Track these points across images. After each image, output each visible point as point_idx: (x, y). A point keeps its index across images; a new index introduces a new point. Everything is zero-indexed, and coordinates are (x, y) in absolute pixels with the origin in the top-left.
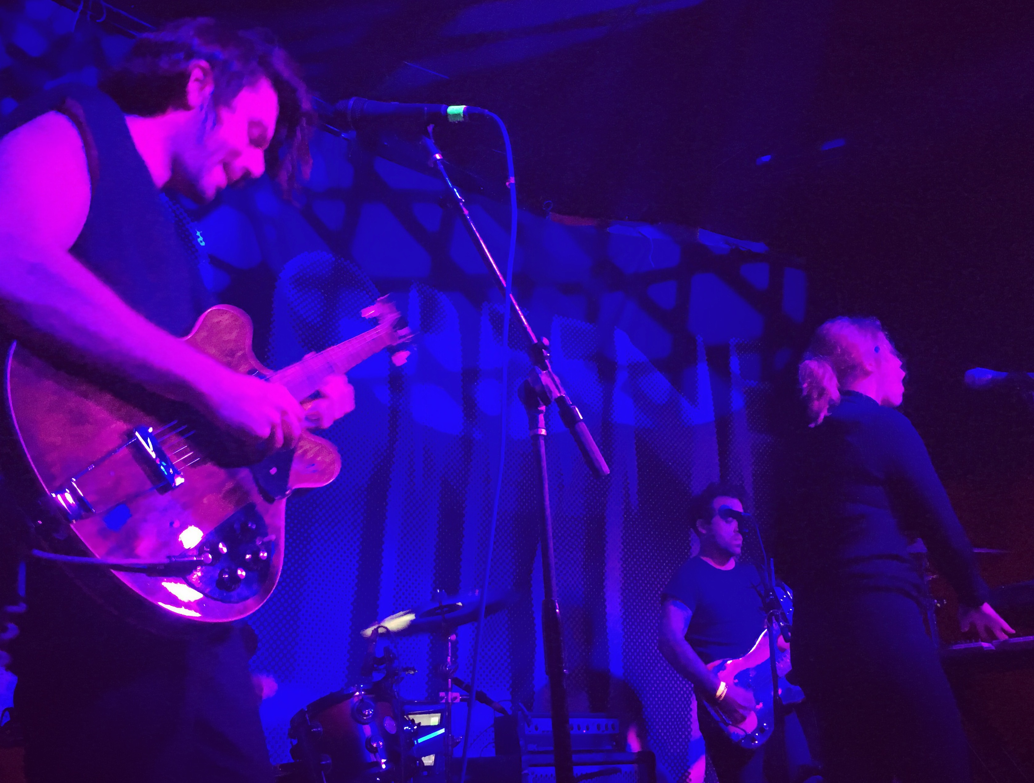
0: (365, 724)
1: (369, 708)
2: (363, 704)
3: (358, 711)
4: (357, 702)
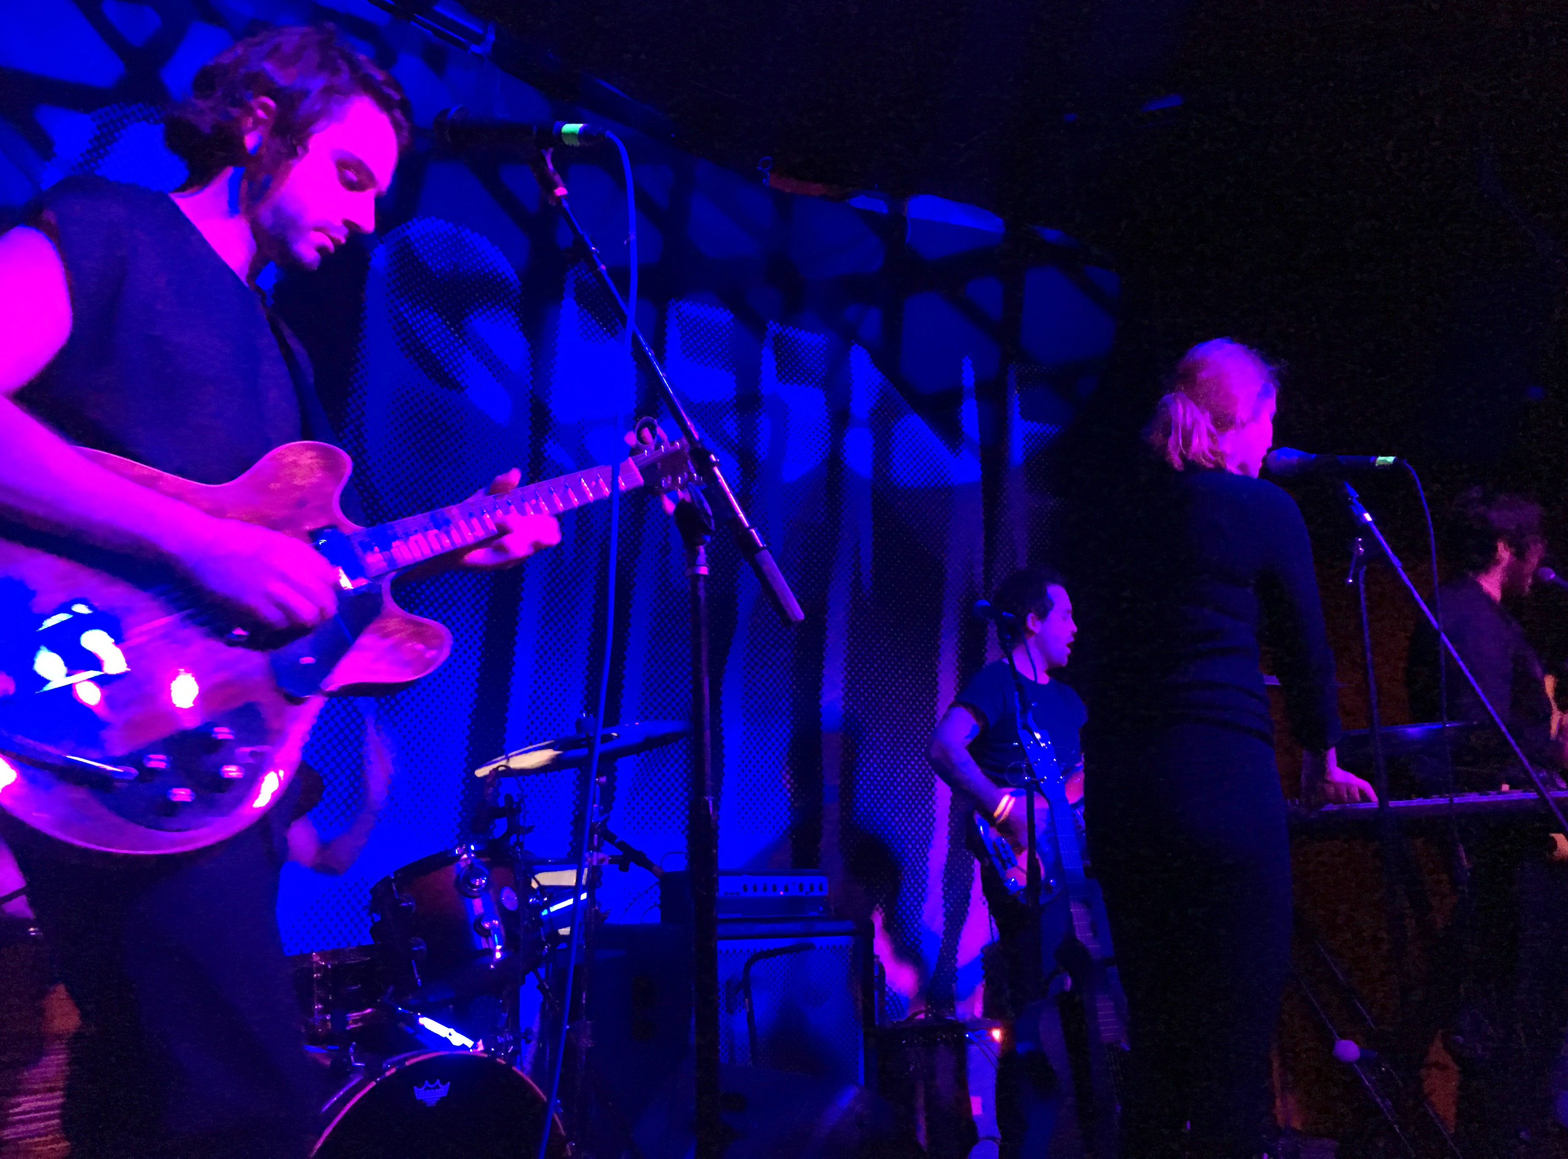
0: (474, 897)
1: (481, 876)
2: (474, 871)
3: (465, 880)
4: (465, 867)
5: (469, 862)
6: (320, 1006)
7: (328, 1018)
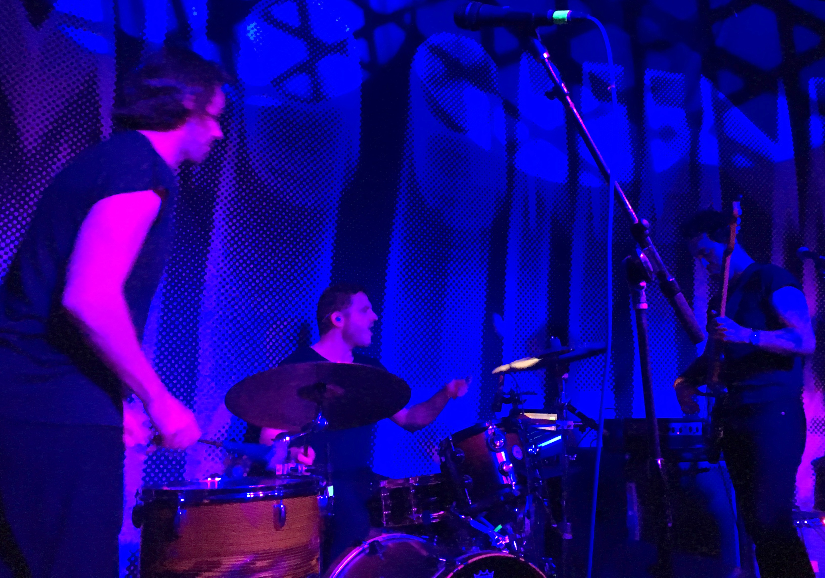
2: (496, 436)
3: (491, 442)
4: (491, 434)
5: (493, 431)
6: (415, 509)
7: (420, 516)
